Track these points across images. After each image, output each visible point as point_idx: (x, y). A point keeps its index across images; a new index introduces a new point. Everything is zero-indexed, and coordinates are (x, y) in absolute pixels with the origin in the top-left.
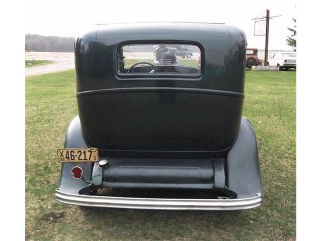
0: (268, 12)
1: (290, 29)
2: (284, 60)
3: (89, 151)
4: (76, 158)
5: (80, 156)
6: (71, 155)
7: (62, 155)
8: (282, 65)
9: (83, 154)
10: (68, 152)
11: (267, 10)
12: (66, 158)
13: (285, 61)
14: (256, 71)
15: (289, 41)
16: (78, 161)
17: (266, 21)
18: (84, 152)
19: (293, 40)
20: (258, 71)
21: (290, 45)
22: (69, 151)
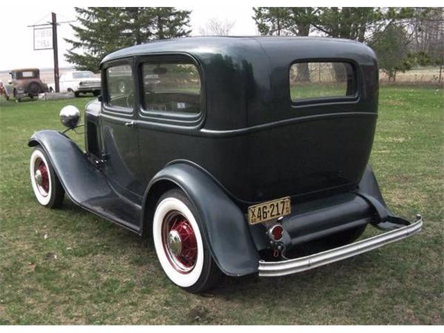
0: (54, 15)
1: (67, 40)
2: (79, 82)
3: (282, 202)
4: (269, 215)
5: (272, 211)
6: (264, 213)
7: (253, 214)
8: (75, 89)
9: (276, 208)
10: (260, 209)
11: (53, 13)
12: (258, 217)
13: (81, 84)
14: (46, 100)
15: (68, 57)
16: (271, 218)
17: (52, 29)
18: (277, 206)
19: (75, 54)
20: (49, 100)
21: (70, 61)
22: (262, 207)
